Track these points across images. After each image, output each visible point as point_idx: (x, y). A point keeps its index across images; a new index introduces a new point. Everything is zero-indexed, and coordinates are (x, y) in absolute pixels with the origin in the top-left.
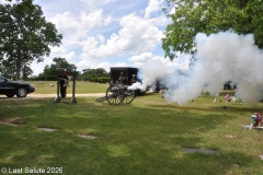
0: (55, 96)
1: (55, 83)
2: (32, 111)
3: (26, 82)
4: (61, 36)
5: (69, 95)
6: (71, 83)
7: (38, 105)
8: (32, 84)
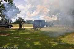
0: (19, 28)
1: (19, 24)
2: (12, 32)
3: (11, 24)
4: (20, 11)
5: (23, 28)
6: (23, 24)
7: (14, 30)
8: (12, 25)
